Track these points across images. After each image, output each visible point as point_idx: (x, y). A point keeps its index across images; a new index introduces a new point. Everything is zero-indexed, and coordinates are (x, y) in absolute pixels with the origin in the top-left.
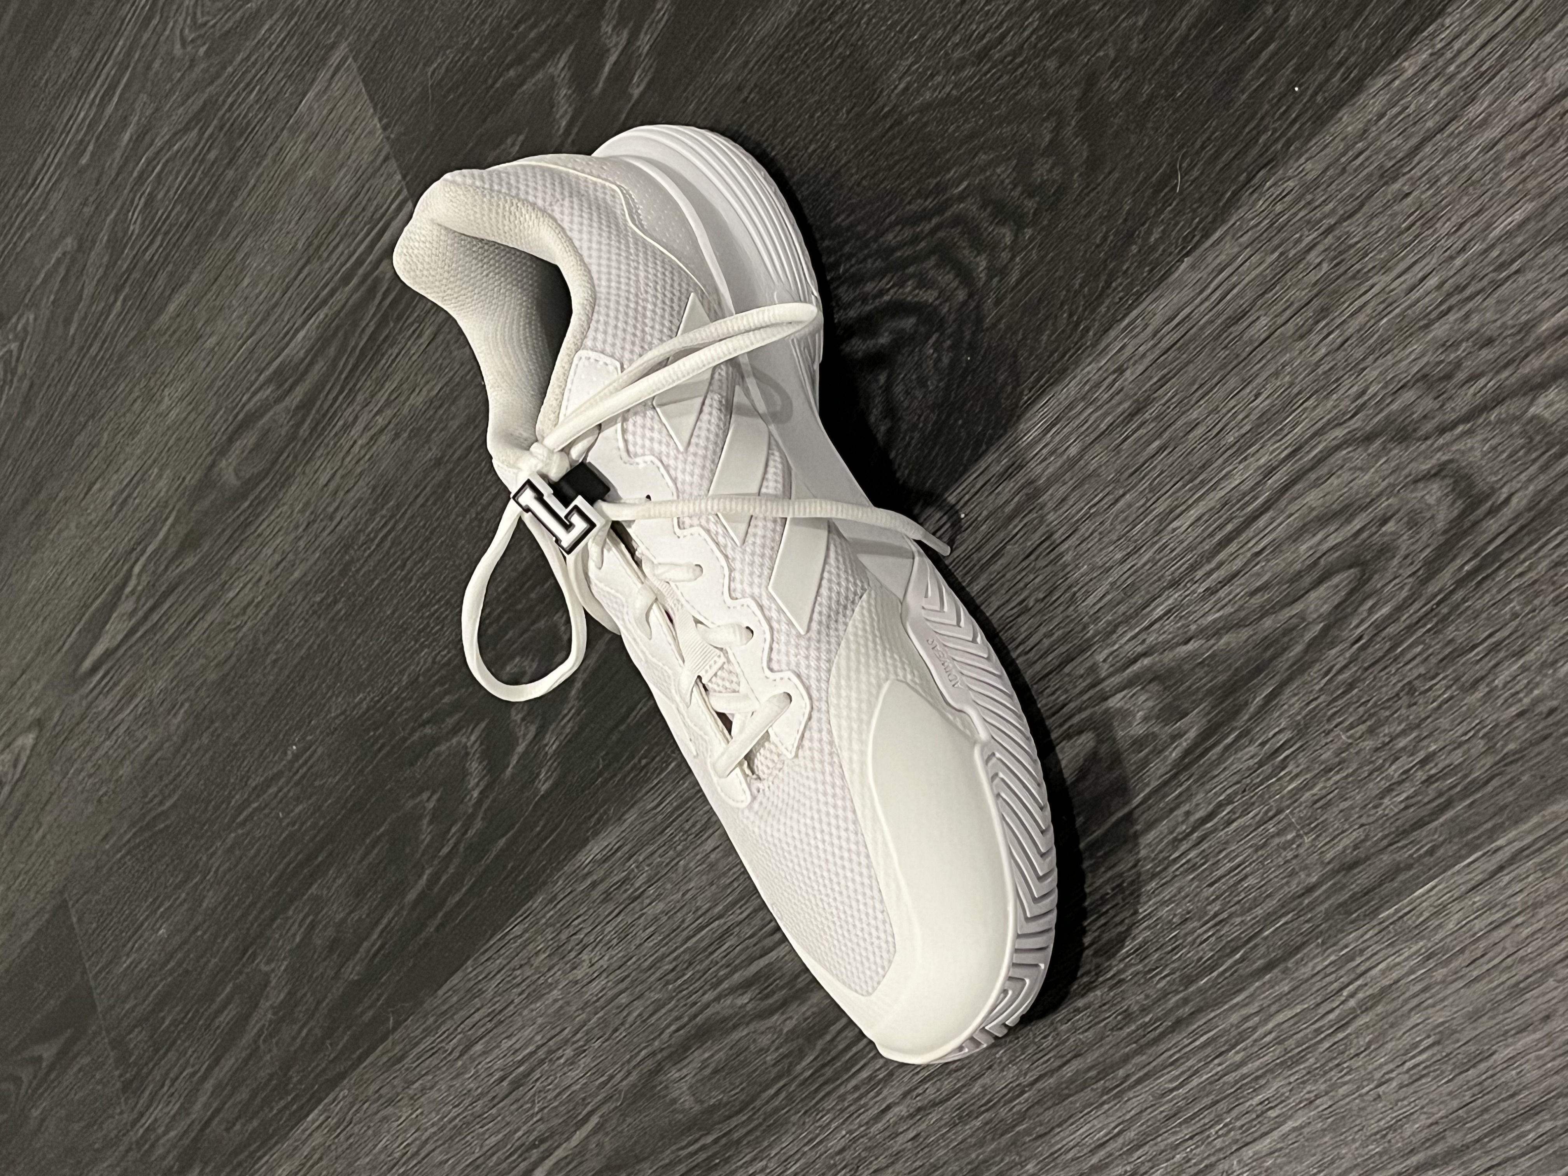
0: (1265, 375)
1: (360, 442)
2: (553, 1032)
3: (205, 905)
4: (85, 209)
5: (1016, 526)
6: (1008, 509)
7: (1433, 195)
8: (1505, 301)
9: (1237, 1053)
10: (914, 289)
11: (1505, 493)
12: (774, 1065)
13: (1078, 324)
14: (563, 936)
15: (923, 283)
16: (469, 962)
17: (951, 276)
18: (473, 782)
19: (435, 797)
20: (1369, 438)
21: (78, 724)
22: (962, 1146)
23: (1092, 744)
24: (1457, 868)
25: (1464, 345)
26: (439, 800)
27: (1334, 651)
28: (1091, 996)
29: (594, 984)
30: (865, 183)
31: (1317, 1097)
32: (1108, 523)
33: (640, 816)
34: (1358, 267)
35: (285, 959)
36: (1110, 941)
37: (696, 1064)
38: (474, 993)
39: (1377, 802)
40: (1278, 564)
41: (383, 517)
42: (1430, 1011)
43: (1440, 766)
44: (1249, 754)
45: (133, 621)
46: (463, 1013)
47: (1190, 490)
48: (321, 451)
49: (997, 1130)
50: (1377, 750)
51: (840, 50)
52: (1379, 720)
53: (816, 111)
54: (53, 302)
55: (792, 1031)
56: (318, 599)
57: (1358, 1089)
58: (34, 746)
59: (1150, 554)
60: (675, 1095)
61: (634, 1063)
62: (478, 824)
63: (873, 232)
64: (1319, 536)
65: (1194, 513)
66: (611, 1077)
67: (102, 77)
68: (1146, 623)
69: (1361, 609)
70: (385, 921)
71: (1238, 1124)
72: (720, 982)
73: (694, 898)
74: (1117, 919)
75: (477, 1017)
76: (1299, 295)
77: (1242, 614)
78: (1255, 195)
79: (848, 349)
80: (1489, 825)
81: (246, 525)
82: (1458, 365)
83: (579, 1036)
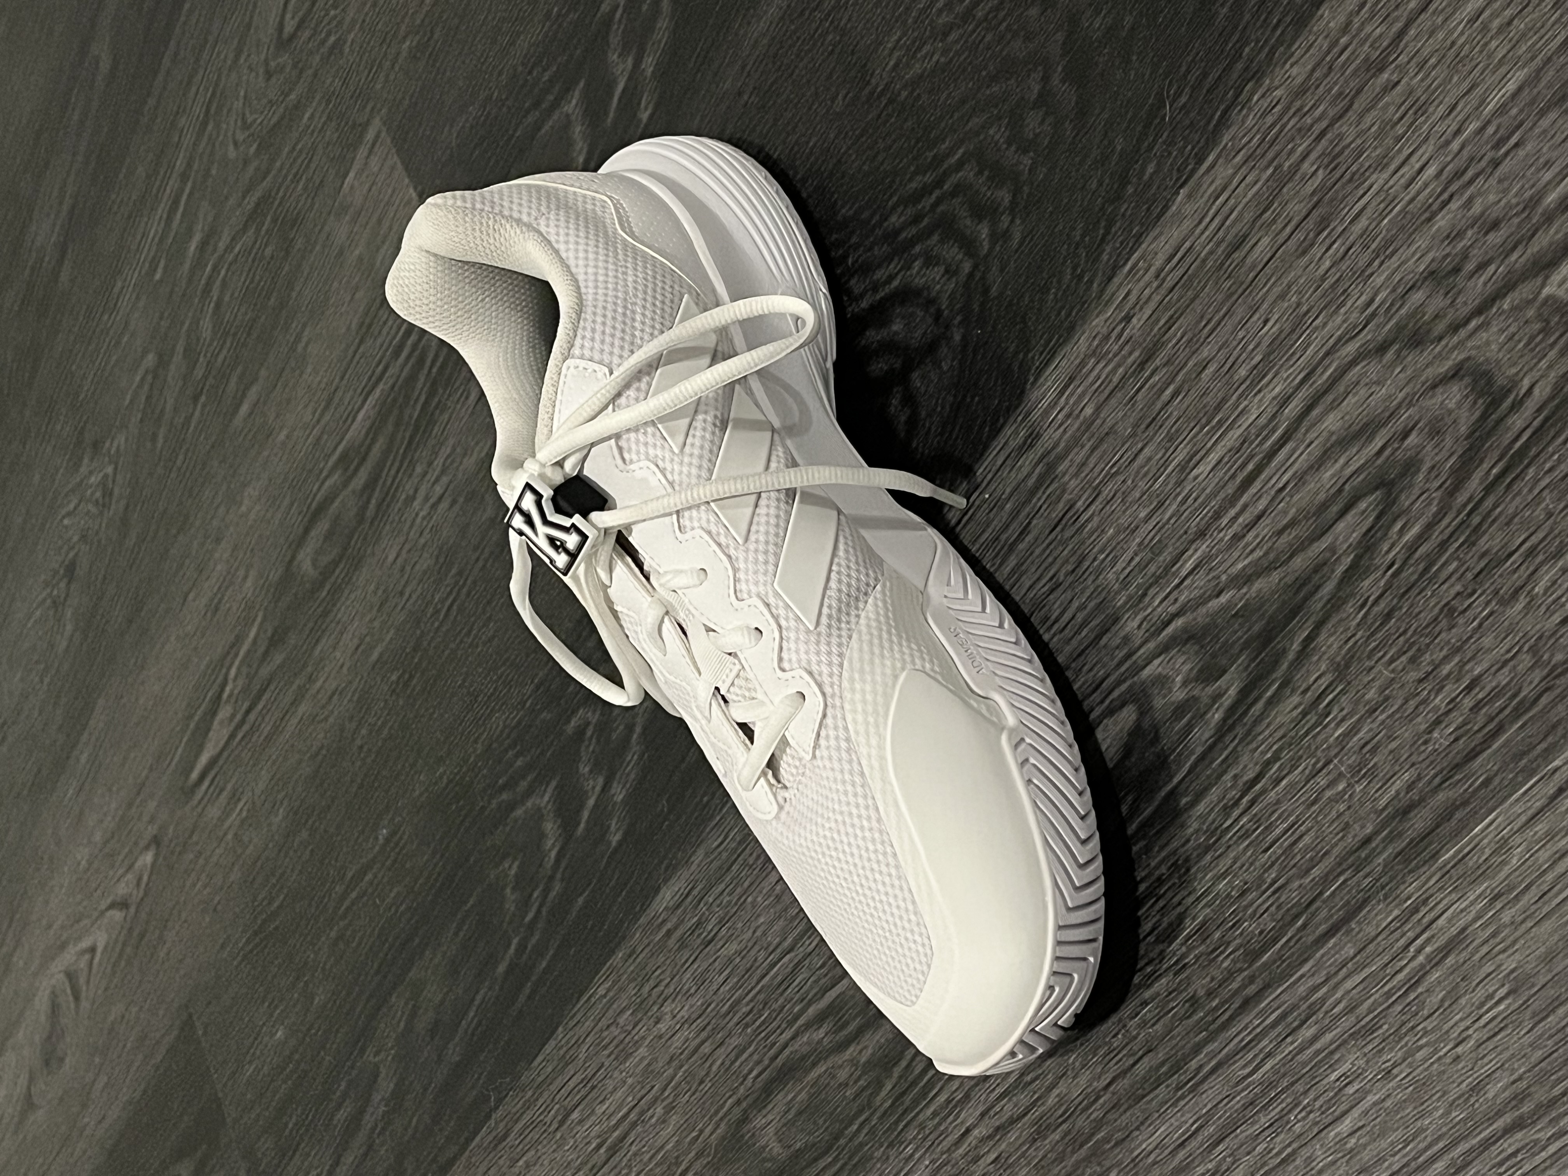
0: (1270, 298)
1: (422, 514)
2: (643, 1092)
3: (316, 1002)
4: (162, 323)
5: (1039, 499)
6: (1031, 482)
7: (1422, 80)
8: (1505, 179)
9: (1310, 1027)
10: (921, 269)
11: (1526, 383)
12: (854, 1099)
13: (1080, 277)
14: (646, 989)
15: (930, 261)
16: (560, 1029)
17: (956, 250)
18: (550, 843)
19: (517, 863)
20: (1382, 349)
21: (190, 837)
22: (1042, 1163)
23: (1134, 717)
24: (1515, 796)
25: (1470, 233)
26: (519, 867)
27: (1366, 583)
28: (1156, 987)
29: (676, 1038)
30: (866, 168)
31: (1394, 1066)
32: (1130, 482)
33: (707, 855)
34: (1354, 168)
35: (392, 1048)
36: (1170, 924)
37: (781, 1108)
38: (566, 1062)
39: (1426, 737)
40: (1303, 498)
41: (447, 586)
42: (1501, 956)
43: (1488, 689)
44: (1292, 702)
45: (233, 725)
46: (558, 1082)
47: (1208, 432)
48: (388, 527)
49: (1076, 1141)
50: (1420, 681)
51: (830, 37)
52: (1419, 650)
53: (813, 104)
54: (141, 421)
55: (868, 1062)
56: (394, 678)
57: (1436, 1051)
58: (153, 864)
59: (1174, 507)
60: (763, 1142)
61: (721, 1114)
62: (557, 887)
63: (877, 217)
64: (1342, 461)
65: (1213, 458)
66: (701, 1131)
67: (168, 191)
68: (1176, 581)
69: (1390, 534)
70: (479, 998)
71: (1318, 1104)
72: (796, 1018)
73: (764, 934)
74: (1176, 900)
75: (572, 1084)
76: (1297, 209)
77: (1272, 556)
78: (1244, 112)
79: (863, 342)
80: (1544, 745)
81: (325, 614)
82: (1465, 256)
83: (666, 1094)
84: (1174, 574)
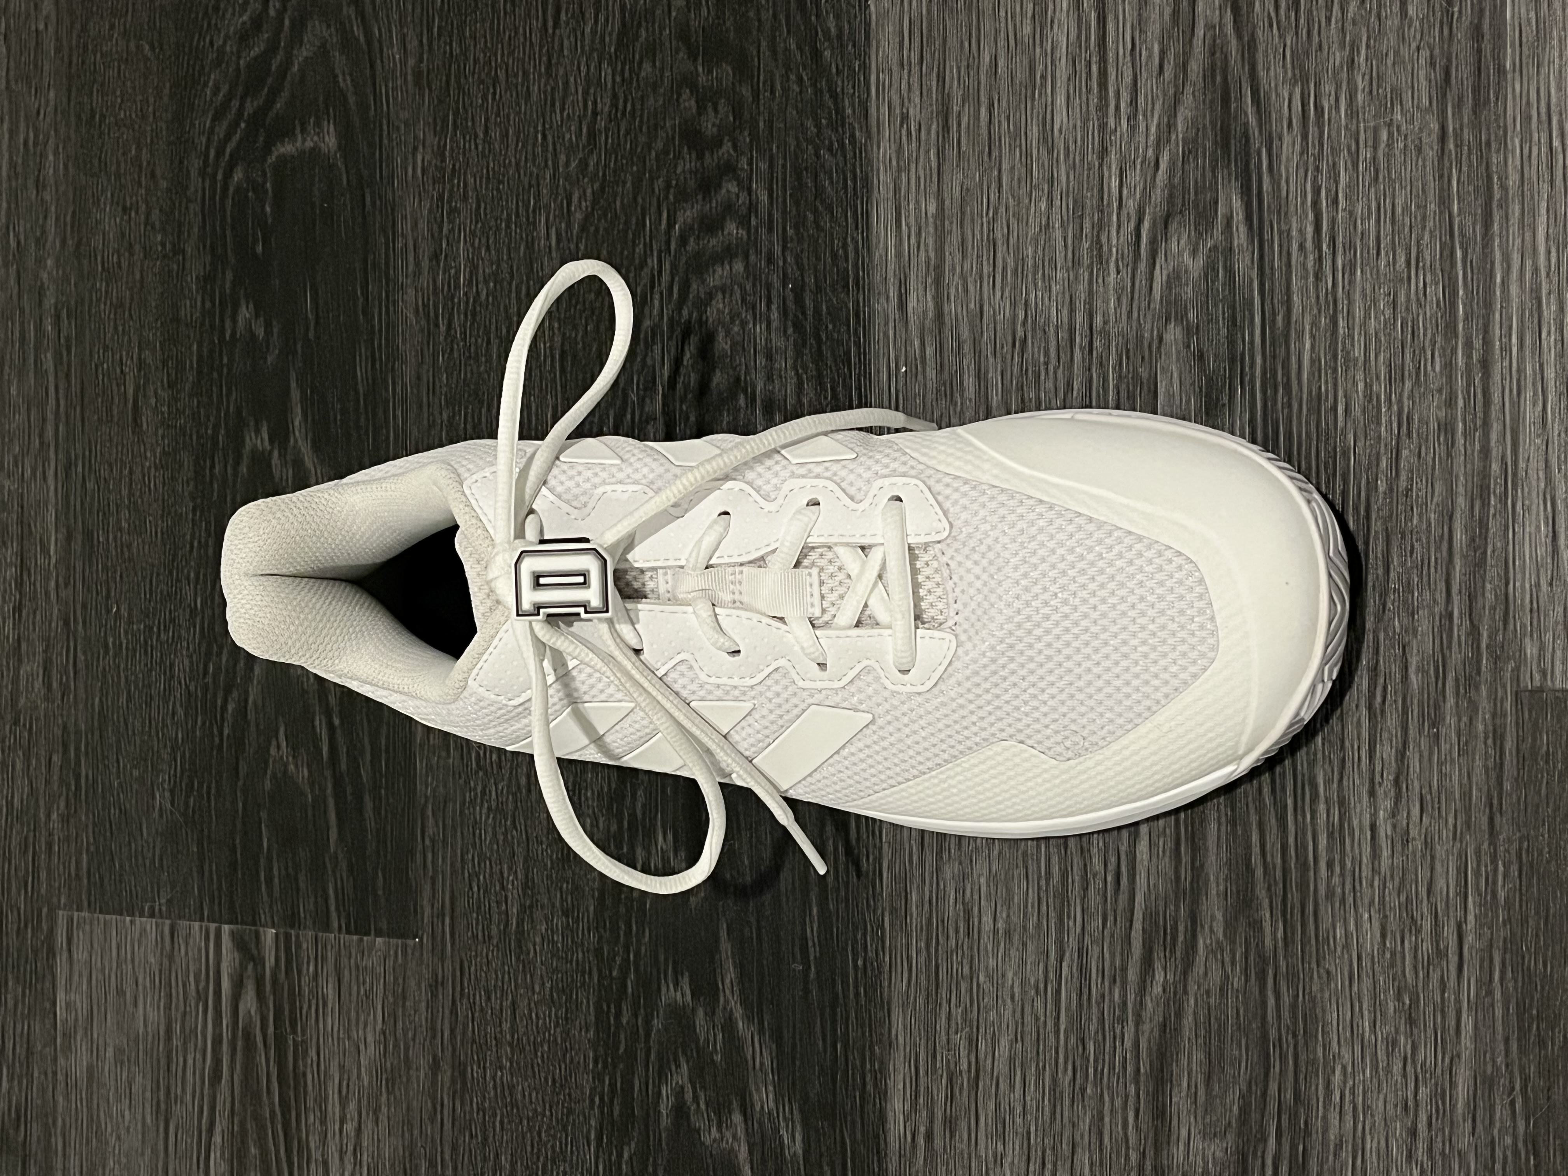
84: (1108, 204)
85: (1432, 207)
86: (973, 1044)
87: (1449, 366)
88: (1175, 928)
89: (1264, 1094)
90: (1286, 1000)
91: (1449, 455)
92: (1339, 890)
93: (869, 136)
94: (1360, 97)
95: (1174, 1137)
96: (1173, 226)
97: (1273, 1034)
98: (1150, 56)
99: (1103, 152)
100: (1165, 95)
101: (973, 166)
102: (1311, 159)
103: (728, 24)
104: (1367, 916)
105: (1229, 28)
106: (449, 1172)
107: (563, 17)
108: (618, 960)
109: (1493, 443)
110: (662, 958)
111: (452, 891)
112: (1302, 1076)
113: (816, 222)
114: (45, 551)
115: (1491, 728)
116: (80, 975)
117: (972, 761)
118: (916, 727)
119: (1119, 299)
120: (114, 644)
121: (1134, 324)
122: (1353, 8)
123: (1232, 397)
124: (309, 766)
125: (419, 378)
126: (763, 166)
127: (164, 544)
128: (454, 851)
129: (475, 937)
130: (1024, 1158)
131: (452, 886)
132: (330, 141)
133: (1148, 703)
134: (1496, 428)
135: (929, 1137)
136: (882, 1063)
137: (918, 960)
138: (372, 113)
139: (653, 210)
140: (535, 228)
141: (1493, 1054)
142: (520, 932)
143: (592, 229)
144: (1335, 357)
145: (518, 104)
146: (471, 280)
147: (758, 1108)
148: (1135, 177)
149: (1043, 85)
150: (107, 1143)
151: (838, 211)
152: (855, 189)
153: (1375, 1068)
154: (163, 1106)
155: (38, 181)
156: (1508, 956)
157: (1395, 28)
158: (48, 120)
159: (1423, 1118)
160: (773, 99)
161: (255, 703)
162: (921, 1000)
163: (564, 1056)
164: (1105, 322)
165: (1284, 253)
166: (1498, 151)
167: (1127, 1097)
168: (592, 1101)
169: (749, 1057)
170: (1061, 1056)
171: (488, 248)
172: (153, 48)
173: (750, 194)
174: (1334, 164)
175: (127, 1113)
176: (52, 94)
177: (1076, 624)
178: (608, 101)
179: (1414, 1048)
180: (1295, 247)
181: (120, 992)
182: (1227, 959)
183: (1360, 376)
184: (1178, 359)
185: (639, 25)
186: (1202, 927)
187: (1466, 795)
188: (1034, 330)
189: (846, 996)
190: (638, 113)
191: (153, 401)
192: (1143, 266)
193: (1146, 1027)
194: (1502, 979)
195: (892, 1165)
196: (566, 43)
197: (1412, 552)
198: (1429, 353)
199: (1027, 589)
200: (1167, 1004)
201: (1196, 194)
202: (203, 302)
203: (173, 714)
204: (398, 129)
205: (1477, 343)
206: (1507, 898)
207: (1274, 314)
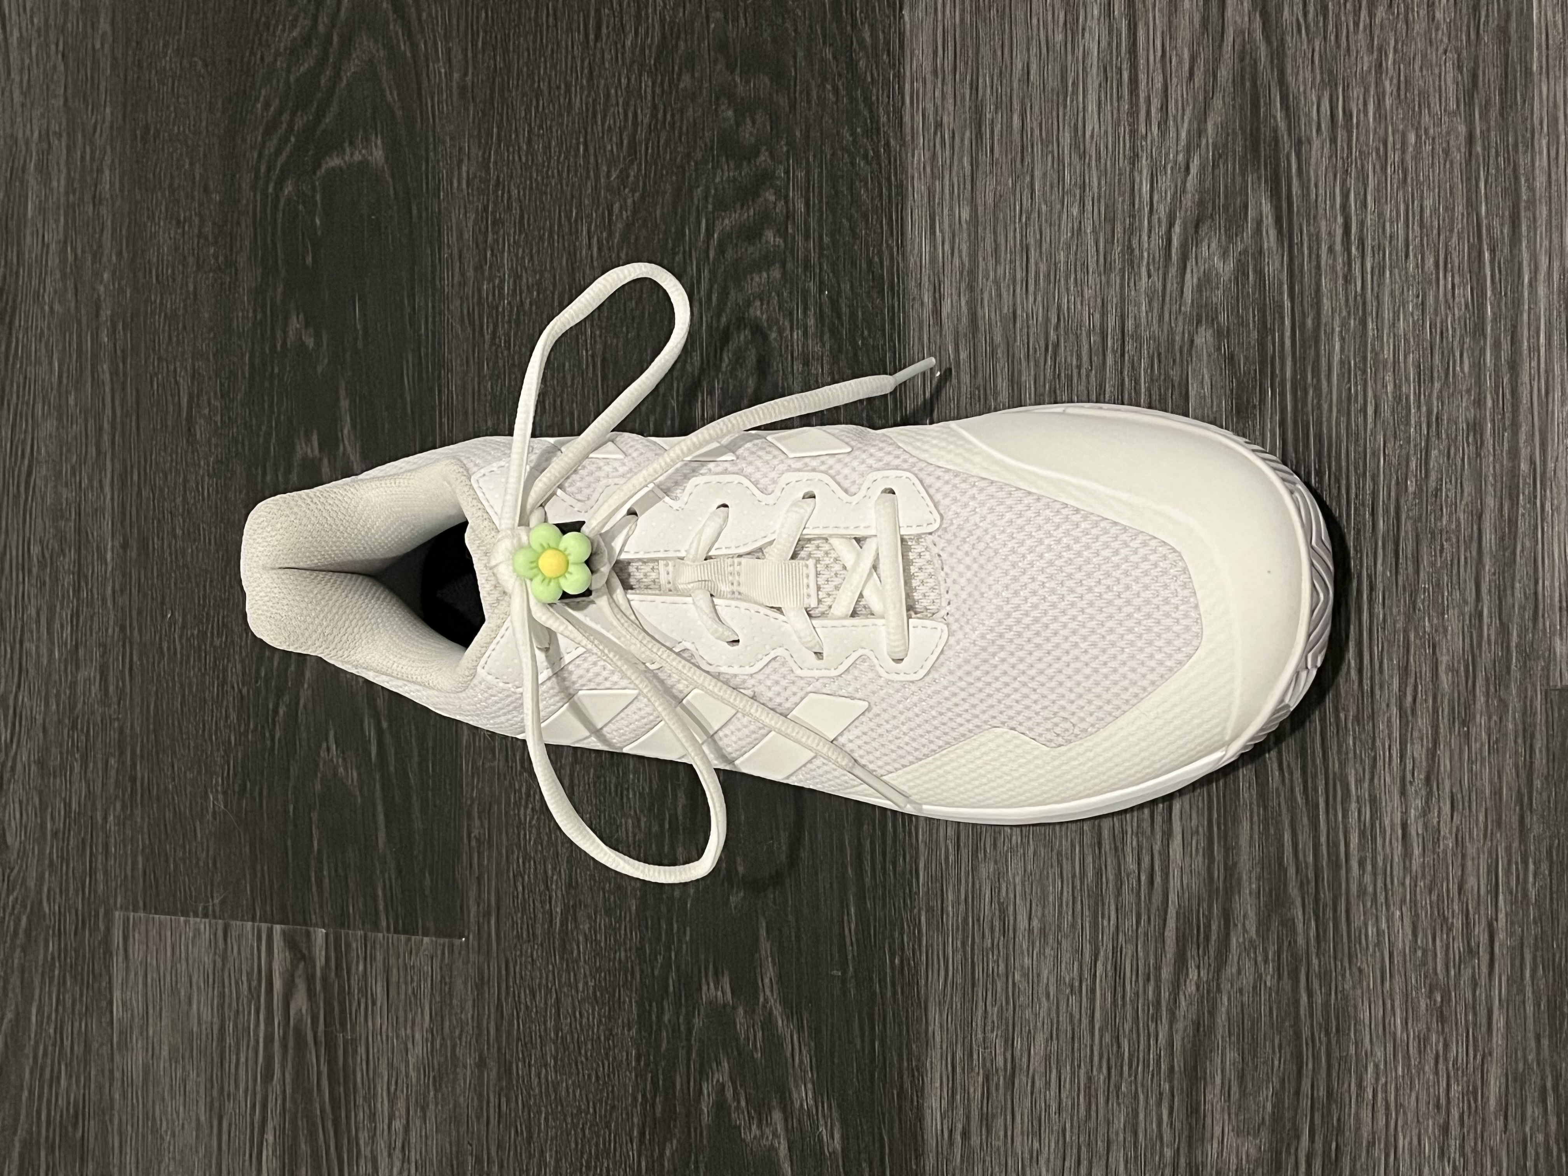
5: (983, 316)
6: (965, 317)
12: (1280, 978)
13: (877, 153)
22: (1494, 737)
23: (1209, 333)
27: (1285, 14)
32: (1044, 207)
33: (941, 1006)
39: (1434, 25)
40: (1184, 38)
44: (1317, 147)
47: (1072, 101)
49: (1500, 676)
51: (528, 302)
55: (1260, 924)
59: (1095, 173)
60: (1233, 1165)
65: (1092, 107)
68: (1147, 209)
72: (1159, 1002)
73: (1058, 982)
77: (1201, 97)
84: (1139, 209)
85: (1460, 208)
86: (1009, 1042)
87: (1478, 367)
88: (1208, 927)
89: (1297, 1093)
90: (1319, 999)
91: (1478, 455)
92: (1370, 889)
93: (903, 144)
94: (1388, 102)
95: (1208, 1135)
96: (1204, 230)
97: (1306, 1032)
98: (1180, 62)
99: (1134, 158)
100: (1195, 101)
101: (1006, 174)
102: (1340, 163)
103: (765, 35)
104: (1398, 913)
105: (1258, 34)
106: (495, 1169)
107: (604, 31)
108: (660, 959)
109: (1521, 445)
110: (702, 957)
111: (498, 892)
112: (1334, 1074)
113: (852, 230)
114: (102, 559)
115: (1520, 727)
116: (136, 974)
117: (967, 748)
118: (910, 714)
119: (1150, 303)
120: (169, 649)
121: (1166, 327)
122: (1381, 12)
123: (1262, 400)
124: (358, 768)
125: (464, 387)
126: (801, 174)
127: (217, 551)
128: (500, 853)
129: (519, 937)
130: (1060, 1155)
131: (497, 885)
132: (378, 155)
133: (1135, 690)
134: (1524, 429)
135: (966, 1135)
136: (919, 1060)
137: (955, 958)
138: (419, 125)
139: (693, 219)
140: (577, 238)
141: (1524, 1050)
142: (564, 932)
143: (633, 237)
144: (1365, 358)
145: (561, 115)
146: (515, 290)
147: (797, 1105)
148: (1165, 182)
149: (1075, 92)
150: (162, 1139)
151: (872, 219)
152: (890, 197)
153: (1407, 1066)
154: (216, 1104)
155: (94, 196)
156: (1539, 954)
157: (1422, 31)
158: (104, 135)
159: (1455, 1113)
160: (809, 109)
161: (305, 707)
162: (957, 999)
163: (607, 1054)
164: (1137, 326)
165: (1314, 256)
166: (1526, 151)
167: (1161, 1094)
168: (635, 1099)
169: (789, 1055)
170: (1096, 1053)
171: (531, 258)
172: (206, 66)
173: (787, 202)
174: (1363, 167)
175: (181, 1109)
176: (108, 110)
177: (1064, 612)
178: (648, 112)
179: (1446, 1046)
180: (1324, 249)
181: (174, 991)
182: (1259, 959)
183: (1389, 377)
184: (1209, 362)
185: (678, 38)
186: (1235, 925)
187: (1497, 792)
188: (1066, 333)
189: (883, 995)
190: (678, 124)
191: (206, 411)
192: (1173, 271)
193: (1180, 1025)
194: (1533, 977)
195: (930, 1162)
196: (607, 56)
197: (1441, 551)
198: (1458, 355)
199: (1015, 579)
200: (1201, 1002)
201: (1226, 197)
202: (255, 311)
203: (227, 717)
204: (444, 142)
205: (1506, 345)
206: (1538, 895)
207: (1304, 315)
